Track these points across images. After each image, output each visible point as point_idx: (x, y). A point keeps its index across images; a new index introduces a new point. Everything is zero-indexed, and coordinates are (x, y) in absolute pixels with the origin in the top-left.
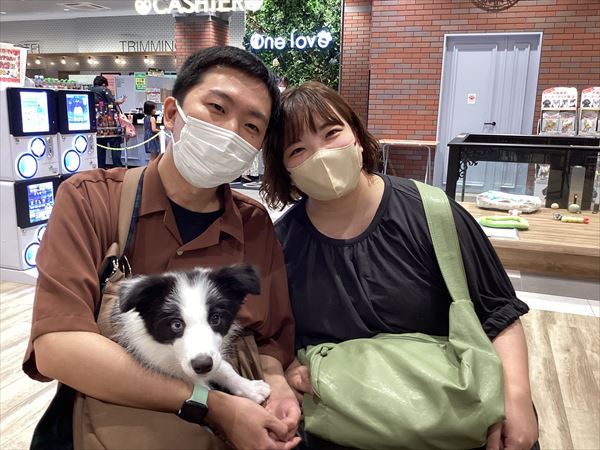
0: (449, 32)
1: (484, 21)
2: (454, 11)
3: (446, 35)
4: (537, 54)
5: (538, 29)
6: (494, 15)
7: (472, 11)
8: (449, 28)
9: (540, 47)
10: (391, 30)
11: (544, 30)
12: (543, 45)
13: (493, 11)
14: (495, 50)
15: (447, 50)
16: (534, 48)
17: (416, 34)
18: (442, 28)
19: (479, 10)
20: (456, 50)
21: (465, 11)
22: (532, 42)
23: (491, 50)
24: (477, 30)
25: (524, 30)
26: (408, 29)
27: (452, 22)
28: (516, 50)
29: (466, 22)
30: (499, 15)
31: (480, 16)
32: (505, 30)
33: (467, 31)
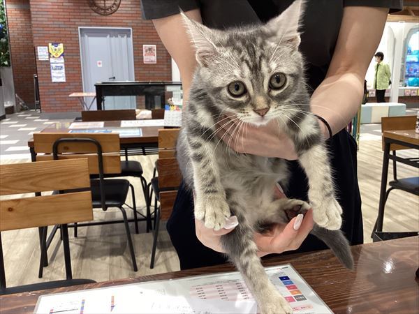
0: (80, 25)
1: (100, 21)
2: (82, 14)
3: (79, 27)
4: (131, 39)
5: (129, 26)
6: (104, 17)
7: (92, 14)
8: (80, 23)
9: (131, 35)
10: (44, 23)
11: (132, 27)
12: (133, 35)
13: (104, 15)
14: (108, 37)
15: (81, 36)
16: (128, 36)
17: (61, 26)
18: (77, 23)
19: (96, 14)
20: (86, 36)
21: (89, 14)
22: (127, 33)
23: (106, 36)
24: (97, 25)
25: (122, 26)
26: (56, 23)
27: (82, 20)
28: (119, 37)
29: (89, 20)
30: (108, 17)
31: (97, 17)
32: (112, 26)
33: (91, 25)
